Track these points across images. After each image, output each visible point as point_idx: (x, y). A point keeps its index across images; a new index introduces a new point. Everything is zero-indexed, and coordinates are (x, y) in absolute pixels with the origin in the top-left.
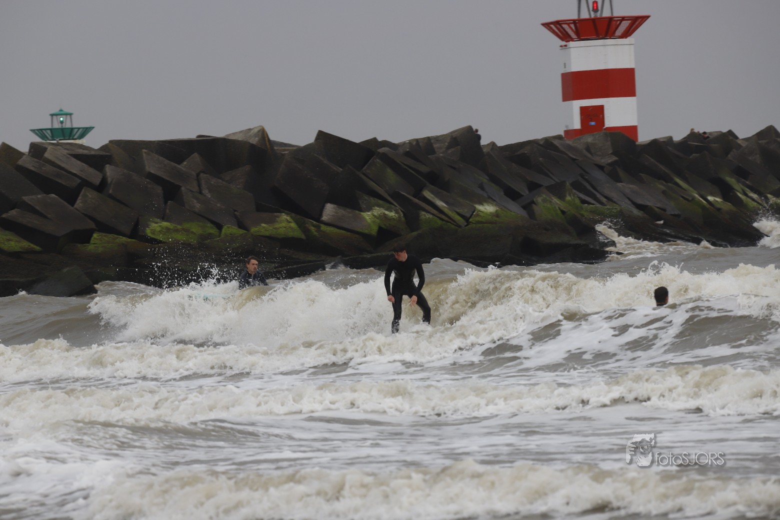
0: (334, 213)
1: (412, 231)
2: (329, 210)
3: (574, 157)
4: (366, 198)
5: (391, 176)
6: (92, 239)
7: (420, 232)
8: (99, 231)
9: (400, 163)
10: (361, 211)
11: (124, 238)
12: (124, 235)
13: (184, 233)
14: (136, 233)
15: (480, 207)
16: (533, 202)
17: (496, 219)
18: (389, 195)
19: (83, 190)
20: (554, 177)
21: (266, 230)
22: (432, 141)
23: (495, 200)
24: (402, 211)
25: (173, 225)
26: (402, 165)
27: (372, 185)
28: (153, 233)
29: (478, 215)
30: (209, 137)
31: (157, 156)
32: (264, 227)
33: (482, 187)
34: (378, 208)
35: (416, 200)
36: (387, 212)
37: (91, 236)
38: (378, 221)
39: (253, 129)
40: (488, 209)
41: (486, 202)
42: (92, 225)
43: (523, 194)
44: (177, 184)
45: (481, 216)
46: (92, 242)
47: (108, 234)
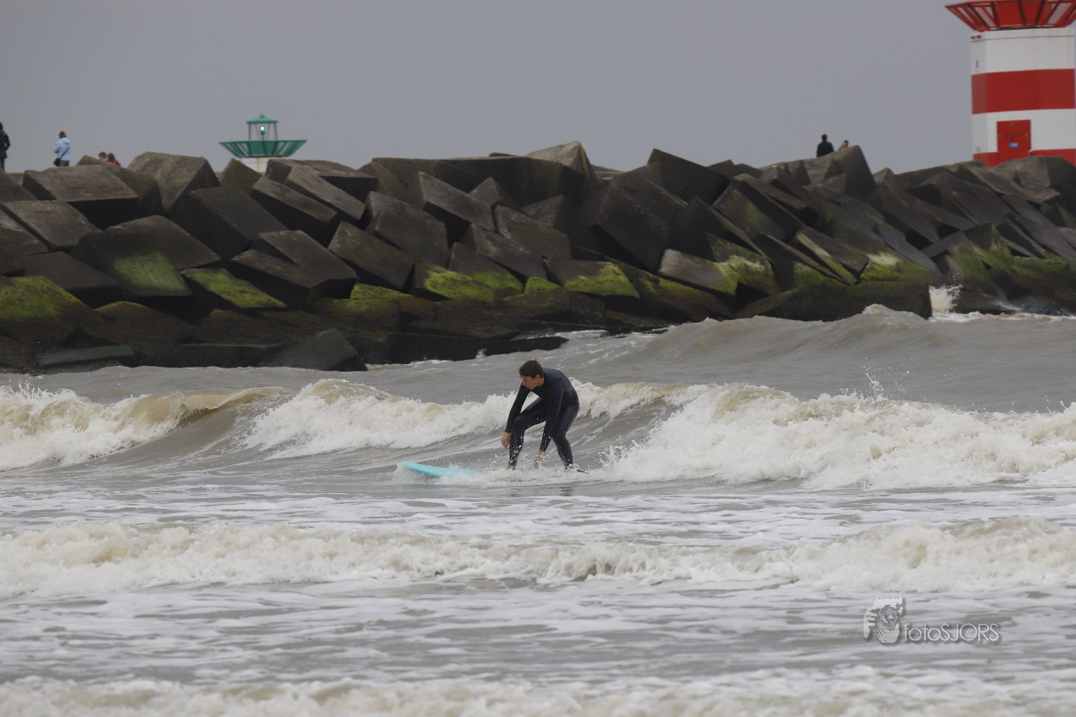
0: (677, 263)
1: (784, 289)
2: (671, 260)
3: (999, 191)
4: (721, 243)
5: (753, 213)
6: (353, 292)
7: (795, 290)
8: (363, 282)
9: (765, 196)
10: (713, 260)
11: (395, 292)
12: (395, 288)
13: (476, 286)
14: (410, 284)
15: (874, 258)
16: (947, 252)
17: (898, 274)
18: (752, 240)
19: (340, 226)
20: (972, 219)
21: (585, 284)
22: (806, 166)
23: (893, 249)
24: (769, 262)
25: (461, 275)
26: (767, 197)
27: (730, 225)
28: (434, 286)
29: (872, 269)
30: (507, 155)
31: (438, 181)
32: (583, 281)
33: (876, 230)
34: (737, 257)
35: (789, 248)
36: (749, 263)
37: (351, 288)
38: (737, 275)
39: (566, 145)
40: (885, 260)
41: (883, 250)
42: (352, 274)
43: (931, 240)
44: (466, 219)
45: (876, 270)
46: (352, 296)
47: (373, 287)
